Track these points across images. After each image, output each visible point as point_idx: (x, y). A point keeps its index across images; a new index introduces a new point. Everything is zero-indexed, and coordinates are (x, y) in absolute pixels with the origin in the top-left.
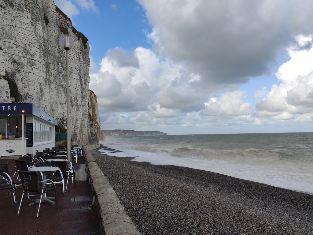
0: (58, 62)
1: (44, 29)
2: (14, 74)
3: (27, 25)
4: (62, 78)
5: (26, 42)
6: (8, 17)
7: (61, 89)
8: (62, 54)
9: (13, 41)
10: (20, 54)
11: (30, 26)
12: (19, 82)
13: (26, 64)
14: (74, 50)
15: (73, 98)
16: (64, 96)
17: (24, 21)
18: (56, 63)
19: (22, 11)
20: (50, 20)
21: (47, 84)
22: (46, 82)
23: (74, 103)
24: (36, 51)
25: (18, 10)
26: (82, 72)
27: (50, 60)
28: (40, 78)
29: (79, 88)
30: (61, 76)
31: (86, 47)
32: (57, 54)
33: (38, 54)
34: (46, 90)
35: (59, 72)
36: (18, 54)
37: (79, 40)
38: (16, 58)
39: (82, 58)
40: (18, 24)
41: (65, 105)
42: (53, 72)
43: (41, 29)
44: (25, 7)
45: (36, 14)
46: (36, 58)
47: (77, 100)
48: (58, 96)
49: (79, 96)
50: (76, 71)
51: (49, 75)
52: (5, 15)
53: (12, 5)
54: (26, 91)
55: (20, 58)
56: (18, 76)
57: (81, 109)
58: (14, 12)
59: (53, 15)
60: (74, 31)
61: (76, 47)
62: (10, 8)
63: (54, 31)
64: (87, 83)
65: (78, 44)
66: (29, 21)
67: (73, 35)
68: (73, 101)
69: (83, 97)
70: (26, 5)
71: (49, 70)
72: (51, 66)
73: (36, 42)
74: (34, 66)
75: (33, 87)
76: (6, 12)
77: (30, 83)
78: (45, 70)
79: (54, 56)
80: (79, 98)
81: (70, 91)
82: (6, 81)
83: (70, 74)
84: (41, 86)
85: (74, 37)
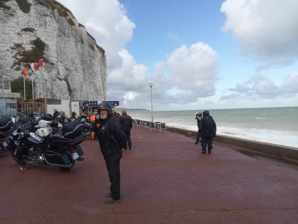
0: (90, 68)
1: (81, 47)
2: (67, 77)
3: (73, 46)
4: (92, 77)
5: (73, 57)
6: (63, 42)
7: (92, 84)
8: (92, 62)
9: (66, 57)
10: (70, 64)
11: (75, 46)
12: (70, 81)
13: (73, 70)
15: (98, 89)
16: (93, 88)
17: (71, 44)
18: (88, 68)
19: (70, 37)
20: (84, 41)
21: (85, 82)
22: (84, 80)
23: (99, 93)
24: (77, 61)
25: (68, 37)
26: (103, 73)
27: (85, 66)
28: (81, 78)
29: (102, 83)
30: (91, 76)
31: (104, 57)
32: (89, 62)
33: (79, 63)
34: (84, 85)
35: (90, 74)
37: (100, 52)
38: (68, 67)
39: (102, 64)
40: (68, 46)
41: (94, 94)
42: (87, 74)
43: (80, 47)
45: (77, 38)
46: (78, 66)
47: (101, 91)
48: (90, 89)
49: (102, 88)
50: (99, 73)
52: (61, 41)
53: (64, 34)
54: (74, 87)
55: (70, 67)
56: (69, 78)
58: (66, 39)
59: (85, 37)
60: (98, 47)
61: (99, 57)
62: (63, 36)
63: (87, 48)
64: (106, 80)
65: (99, 54)
66: (73, 43)
67: (97, 50)
68: (99, 92)
70: (72, 34)
71: (85, 73)
72: (86, 70)
73: (78, 56)
74: (78, 71)
75: (77, 84)
76: (62, 38)
77: (76, 81)
78: (83, 73)
79: (87, 64)
81: (97, 85)
82: (65, 81)
83: (96, 75)
84: (81, 83)
85: (97, 51)
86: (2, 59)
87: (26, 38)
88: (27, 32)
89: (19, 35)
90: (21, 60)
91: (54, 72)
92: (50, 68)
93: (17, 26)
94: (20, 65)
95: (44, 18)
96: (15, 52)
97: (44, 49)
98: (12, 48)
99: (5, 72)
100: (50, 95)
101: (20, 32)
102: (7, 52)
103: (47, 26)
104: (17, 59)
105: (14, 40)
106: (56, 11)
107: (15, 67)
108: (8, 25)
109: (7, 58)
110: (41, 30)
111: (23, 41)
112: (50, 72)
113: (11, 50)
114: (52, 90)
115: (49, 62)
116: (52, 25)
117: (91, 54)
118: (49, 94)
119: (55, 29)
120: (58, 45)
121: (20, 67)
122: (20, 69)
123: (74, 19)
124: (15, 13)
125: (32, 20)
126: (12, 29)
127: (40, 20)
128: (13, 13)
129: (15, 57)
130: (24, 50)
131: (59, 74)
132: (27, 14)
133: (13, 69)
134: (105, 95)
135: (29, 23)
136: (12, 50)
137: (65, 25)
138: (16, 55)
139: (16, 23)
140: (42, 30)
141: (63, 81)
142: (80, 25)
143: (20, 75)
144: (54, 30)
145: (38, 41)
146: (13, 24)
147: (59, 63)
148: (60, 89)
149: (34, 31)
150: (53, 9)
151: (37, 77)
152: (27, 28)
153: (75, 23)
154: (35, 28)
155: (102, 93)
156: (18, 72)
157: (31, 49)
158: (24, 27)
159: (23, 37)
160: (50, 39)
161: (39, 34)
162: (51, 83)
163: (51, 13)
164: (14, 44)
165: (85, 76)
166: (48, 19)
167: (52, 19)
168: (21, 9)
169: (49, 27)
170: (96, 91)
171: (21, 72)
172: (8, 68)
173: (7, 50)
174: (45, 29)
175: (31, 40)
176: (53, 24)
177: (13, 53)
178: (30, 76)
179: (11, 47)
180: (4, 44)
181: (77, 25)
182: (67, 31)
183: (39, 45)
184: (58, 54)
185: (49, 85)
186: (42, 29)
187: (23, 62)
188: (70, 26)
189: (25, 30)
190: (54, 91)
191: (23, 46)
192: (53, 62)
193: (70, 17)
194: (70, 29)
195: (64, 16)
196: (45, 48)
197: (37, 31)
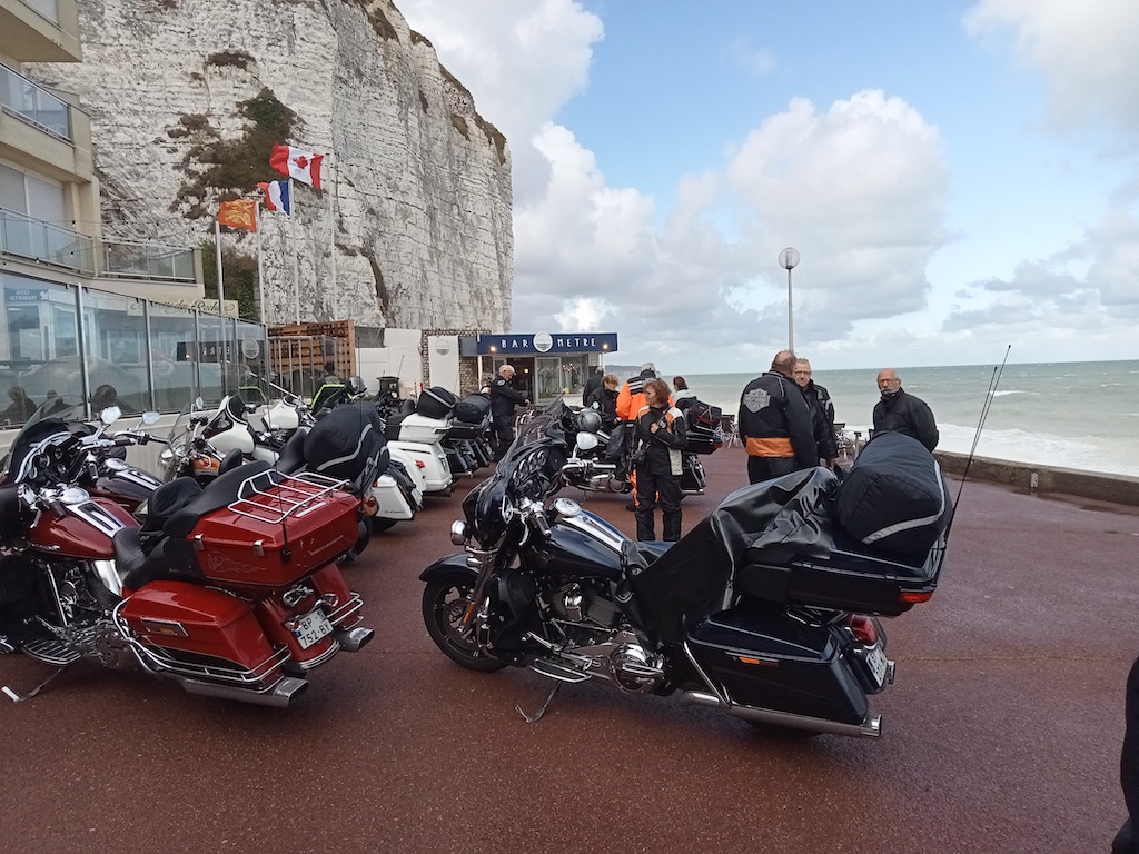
0: (452, 205)
1: (420, 124)
2: (371, 242)
3: (392, 120)
4: (459, 243)
5: (392, 162)
6: (354, 104)
7: (460, 270)
8: (459, 184)
9: (365, 163)
10: (381, 193)
11: (397, 121)
12: (382, 258)
13: (393, 215)
14: (480, 171)
15: (484, 291)
16: (466, 286)
17: (384, 111)
18: (447, 207)
19: (380, 85)
20: (430, 101)
21: (435, 260)
22: (431, 254)
23: (487, 303)
24: (408, 179)
25: (372, 83)
26: (499, 225)
27: (435, 200)
28: (421, 246)
29: (495, 265)
30: (458, 237)
31: (503, 161)
32: (448, 183)
33: (414, 188)
34: (431, 270)
35: (454, 230)
36: (375, 192)
37: (490, 143)
38: (373, 202)
39: (497, 190)
40: (373, 120)
41: (470, 309)
42: (443, 231)
43: (416, 126)
44: (384, 75)
45: (405, 90)
46: (411, 200)
47: (492, 296)
48: (454, 289)
49: (497, 286)
50: (486, 224)
51: (437, 239)
52: (347, 100)
53: (360, 74)
54: (397, 280)
55: (382, 202)
56: (379, 246)
57: (500, 317)
58: (364, 91)
59: (434, 86)
60: (479, 121)
61: (485, 160)
62: (356, 81)
63: (441, 127)
64: (509, 252)
65: (487, 152)
66: (393, 110)
67: (477, 134)
68: (485, 299)
70: (387, 71)
71: (435, 225)
72: (439, 216)
73: (409, 159)
74: (409, 220)
75: (408, 270)
76: (350, 91)
77: (403, 259)
78: (428, 227)
79: (443, 190)
80: (497, 292)
81: (478, 273)
82: (366, 259)
83: (475, 232)
84: (423, 266)
85: (480, 137)
86: (138, 174)
87: (222, 94)
88: (224, 69)
89: (196, 83)
90: (205, 180)
91: (328, 222)
92: (310, 206)
93: (188, 49)
94: (201, 196)
95: (287, 10)
96: (184, 150)
97: (285, 133)
98: (171, 134)
99: (151, 227)
100: (313, 313)
101: (201, 71)
102: (156, 148)
103: (298, 42)
104: (191, 174)
105: (179, 102)
107: (186, 207)
108: (156, 44)
109: (159, 175)
110: (275, 59)
111: (212, 105)
112: (310, 221)
113: (170, 141)
114: (319, 295)
116: (316, 37)
117: (457, 150)
118: (311, 309)
119: (326, 55)
120: (338, 116)
121: (203, 205)
122: (203, 213)
123: (394, 13)
125: (240, 23)
126: (173, 58)
127: (271, 21)
129: (182, 166)
130: (216, 140)
131: (342, 230)
133: (179, 215)
134: (506, 313)
135: (230, 33)
136: (174, 140)
137: (363, 36)
138: (187, 160)
139: (185, 36)
140: (280, 59)
141: (360, 257)
142: (416, 38)
143: (204, 236)
144: (323, 57)
145: (265, 102)
146: (174, 38)
147: (344, 189)
148: (348, 290)
149: (250, 65)
151: (266, 241)
152: (226, 53)
153: (396, 30)
154: (252, 54)
155: (498, 304)
156: (195, 224)
157: (241, 134)
158: (212, 51)
159: (212, 90)
160: (307, 93)
161: (267, 74)
162: (314, 267)
164: (178, 118)
165: (435, 237)
166: (300, 13)
167: (314, 14)
169: (306, 47)
171: (206, 222)
172: (161, 212)
173: (156, 143)
174: (291, 53)
175: (241, 101)
176: (319, 34)
177: (175, 150)
178: (239, 241)
179: (169, 129)
180: (145, 117)
181: (404, 37)
182: (369, 62)
183: (270, 118)
184: (337, 154)
185: (308, 274)
186: (278, 56)
187: (213, 185)
188: (381, 39)
189: (219, 60)
190: (326, 297)
191: (212, 123)
194: (380, 51)
196: (293, 129)
197: (260, 64)
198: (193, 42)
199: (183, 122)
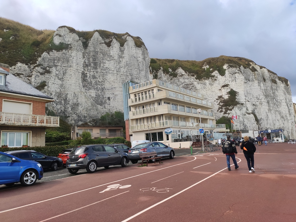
0: (273, 99)
1: (264, 85)
2: (254, 110)
3: (257, 87)
4: (276, 107)
5: (257, 94)
6: (248, 86)
7: (277, 112)
8: (275, 94)
9: (252, 96)
10: (255, 101)
11: (258, 86)
12: (257, 113)
13: (259, 105)
14: (281, 90)
15: (284, 116)
16: (279, 116)
17: (255, 85)
19: (254, 81)
20: (266, 79)
22: (269, 111)
24: (262, 97)
25: (252, 81)
26: (288, 100)
27: (269, 99)
28: (266, 109)
29: (287, 110)
31: (288, 85)
32: (272, 95)
33: (263, 98)
34: (269, 114)
35: (275, 104)
36: (254, 101)
37: (283, 83)
38: (254, 103)
39: (286, 93)
40: (253, 88)
41: (280, 121)
42: (271, 105)
44: (254, 79)
45: (259, 80)
46: (262, 101)
47: (287, 117)
48: (276, 117)
49: (288, 114)
50: (284, 101)
51: (270, 107)
53: (249, 80)
54: (261, 117)
56: (256, 111)
57: (290, 121)
58: (250, 83)
60: (280, 79)
61: (282, 87)
62: (249, 82)
63: (269, 83)
65: (282, 85)
66: (257, 84)
68: (285, 118)
69: (290, 114)
71: (269, 104)
72: (270, 102)
73: (261, 93)
74: (262, 105)
75: (263, 115)
76: (247, 84)
77: (262, 113)
78: (267, 105)
79: (271, 96)
80: (288, 115)
81: (282, 112)
82: (253, 114)
83: (280, 103)
84: (267, 113)
85: (280, 83)
88: (224, 88)
89: (220, 91)
90: (222, 106)
91: (244, 109)
92: (241, 107)
93: (219, 86)
94: (222, 108)
95: (234, 75)
96: (219, 101)
97: (235, 95)
98: (217, 100)
101: (221, 89)
102: (215, 102)
104: (220, 105)
105: (218, 94)
106: (242, 67)
107: (220, 111)
108: (214, 86)
109: (215, 106)
111: (223, 94)
112: (241, 110)
113: (217, 101)
114: (244, 122)
115: (240, 103)
116: (240, 78)
117: (274, 87)
118: (242, 125)
119: (242, 80)
120: (245, 89)
121: (222, 110)
122: (222, 111)
123: (256, 65)
124: (217, 78)
125: (227, 79)
126: (216, 88)
127: (231, 78)
128: (216, 79)
129: (219, 104)
130: (224, 99)
131: (247, 110)
132: (224, 76)
133: (219, 112)
135: (225, 81)
137: (249, 73)
138: (219, 103)
141: (251, 114)
142: (261, 67)
143: (223, 115)
145: (232, 91)
146: (216, 85)
147: (247, 102)
148: (249, 121)
150: (240, 66)
151: (233, 115)
152: (225, 85)
153: (257, 69)
154: (229, 84)
155: (289, 118)
156: (221, 113)
157: (228, 98)
158: (222, 85)
159: (223, 91)
160: (239, 87)
161: (232, 86)
163: (239, 70)
166: (237, 75)
167: (239, 74)
168: (220, 74)
169: (238, 80)
170: (282, 117)
171: (223, 113)
172: (216, 112)
174: (236, 82)
175: (227, 92)
178: (228, 115)
180: (213, 98)
182: (251, 78)
183: (233, 94)
184: (246, 96)
185: (241, 119)
186: (234, 83)
187: (224, 107)
188: (253, 73)
189: (223, 86)
190: (245, 123)
191: (223, 96)
192: (242, 103)
193: (252, 65)
194: (253, 75)
195: (247, 67)
196: (237, 94)
197: (230, 85)
198: (219, 85)
199: (218, 97)
